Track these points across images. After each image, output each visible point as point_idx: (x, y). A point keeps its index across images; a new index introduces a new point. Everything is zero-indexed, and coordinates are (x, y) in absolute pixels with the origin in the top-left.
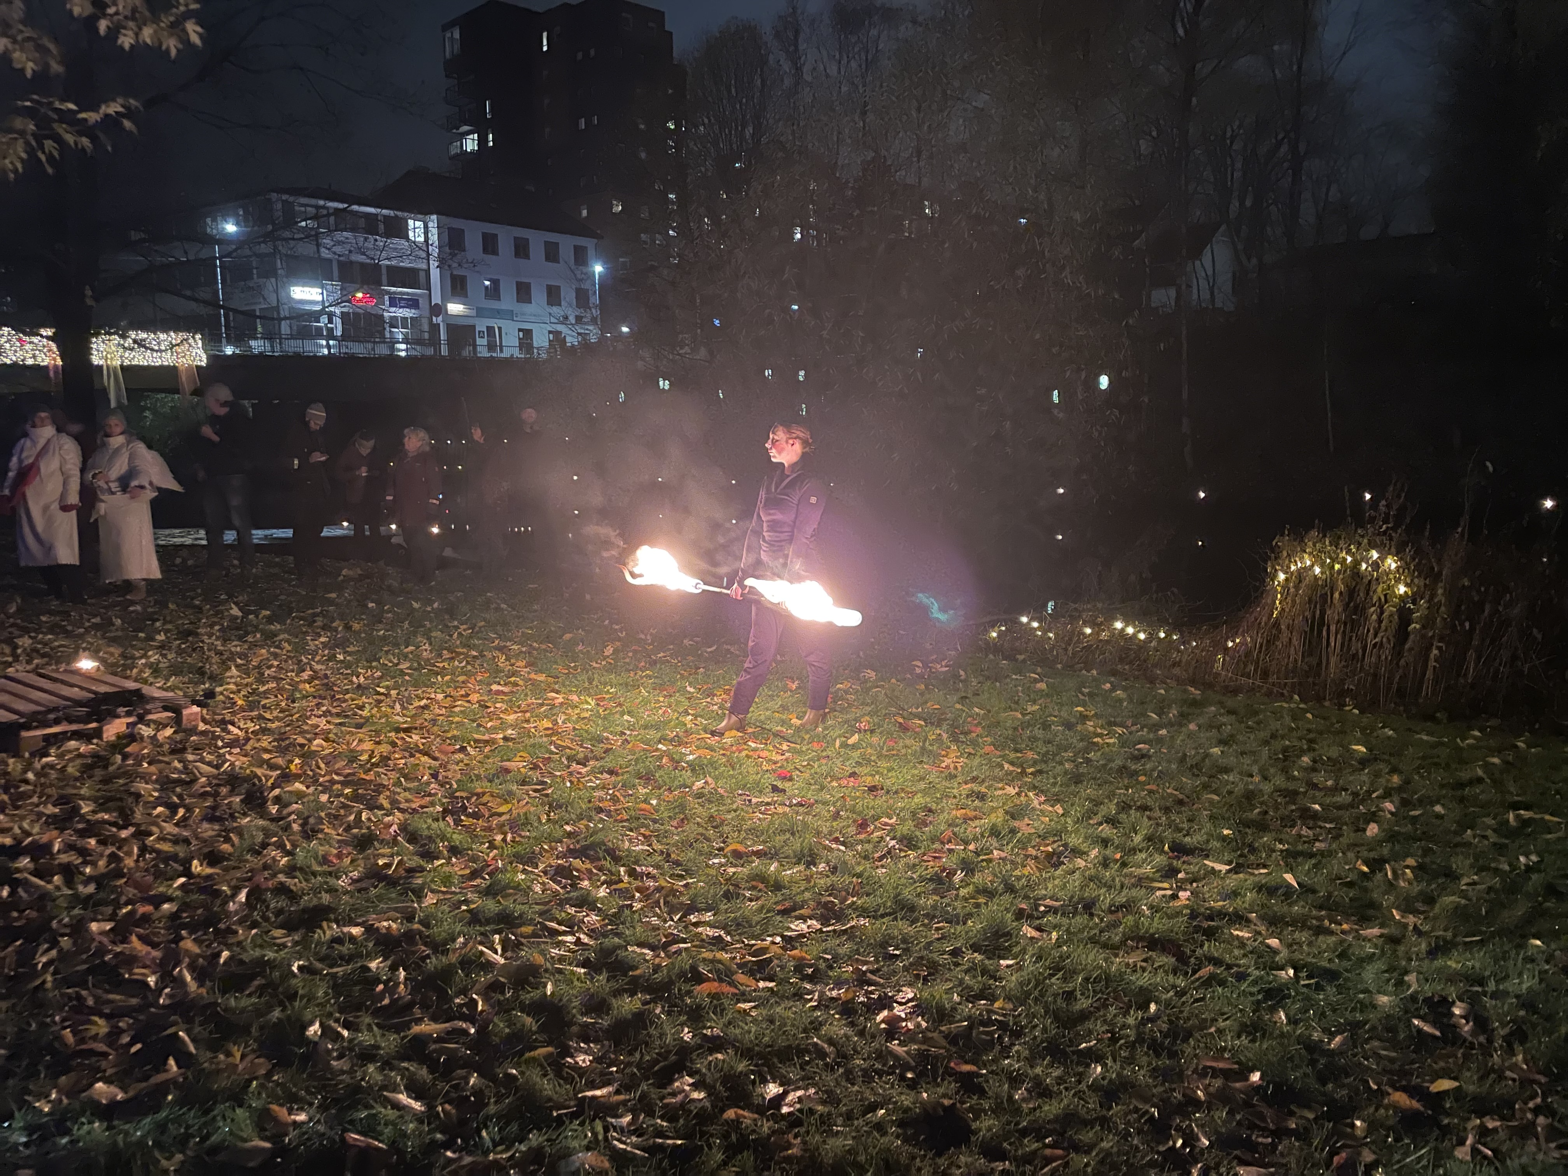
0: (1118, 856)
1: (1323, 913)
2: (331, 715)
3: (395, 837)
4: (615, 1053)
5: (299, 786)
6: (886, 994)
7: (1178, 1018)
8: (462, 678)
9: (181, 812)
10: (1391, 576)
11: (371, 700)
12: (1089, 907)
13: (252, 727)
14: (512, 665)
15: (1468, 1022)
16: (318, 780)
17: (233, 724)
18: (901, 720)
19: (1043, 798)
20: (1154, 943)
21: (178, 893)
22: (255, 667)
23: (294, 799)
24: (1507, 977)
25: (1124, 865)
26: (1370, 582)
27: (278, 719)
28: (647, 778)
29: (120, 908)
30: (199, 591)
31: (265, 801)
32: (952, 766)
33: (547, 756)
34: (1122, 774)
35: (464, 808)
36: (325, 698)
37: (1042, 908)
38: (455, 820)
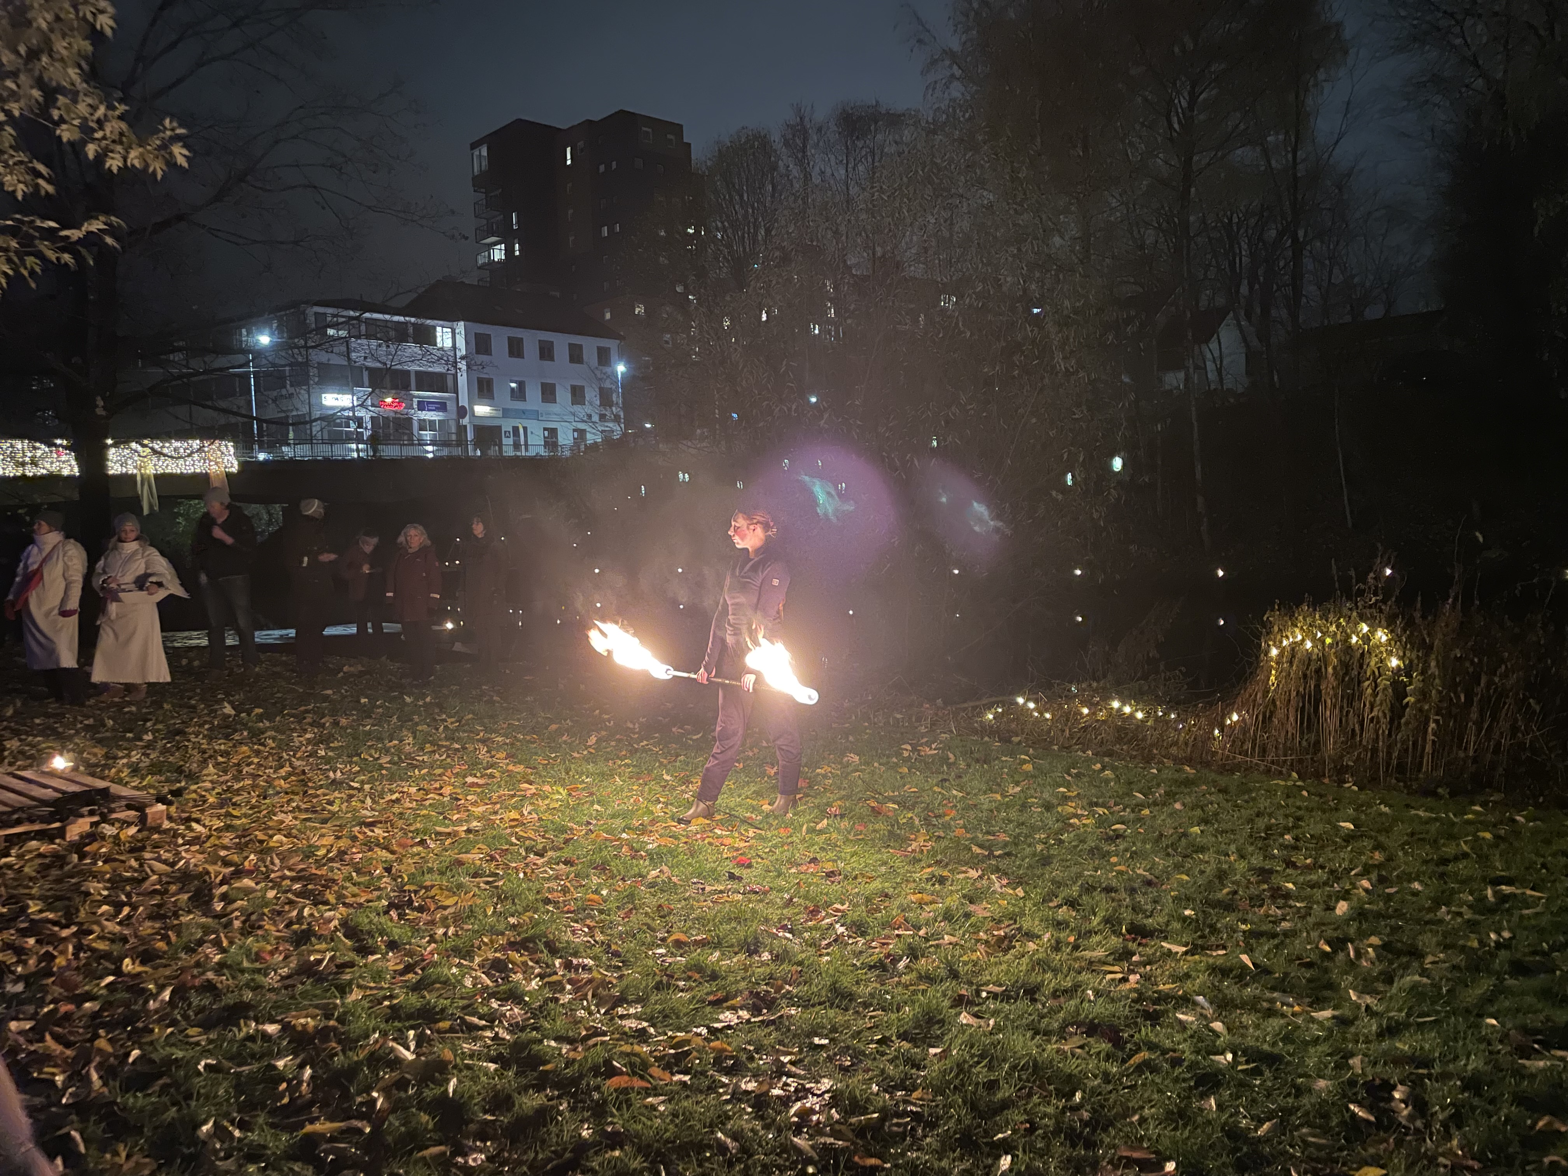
0: (1072, 939)
1: (1275, 995)
2: (300, 810)
3: (335, 931)
4: (510, 1152)
5: (247, 882)
6: (803, 1085)
7: (1103, 1107)
8: (438, 771)
9: (126, 910)
10: (1383, 649)
11: (343, 795)
12: (1032, 992)
13: (218, 824)
14: (492, 757)
15: (1407, 1106)
16: (268, 877)
17: (198, 821)
18: (874, 804)
19: (1005, 882)
20: (1092, 1029)
21: (103, 992)
22: (235, 765)
23: (241, 896)
24: (1456, 1058)
25: (1076, 947)
26: (1363, 654)
27: (245, 816)
28: (602, 868)
29: (42, 1007)
30: (198, 691)
31: (211, 897)
32: (918, 850)
33: (507, 847)
34: (1094, 855)
35: (411, 901)
36: (297, 794)
37: (984, 994)
38: (399, 915)
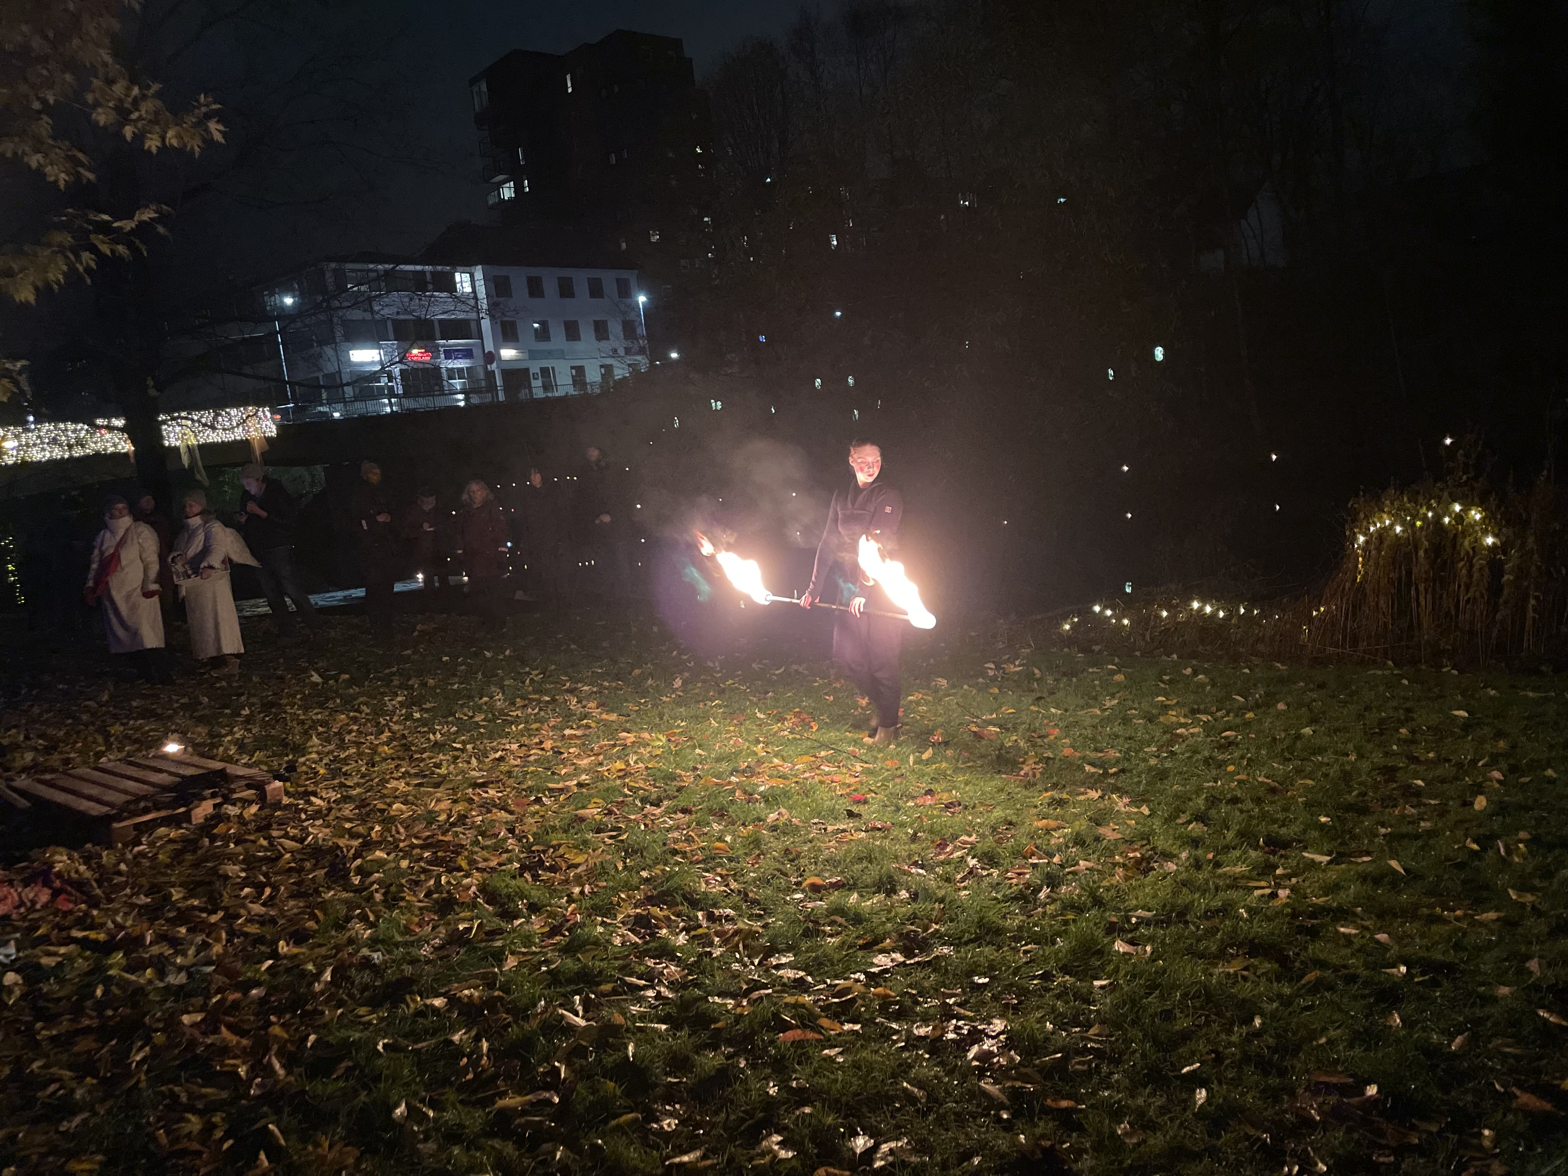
0: (1210, 856)
1: (1434, 900)
2: (410, 775)
3: (475, 898)
4: (701, 1113)
5: (380, 854)
6: (975, 1027)
7: (1286, 1031)
8: (534, 726)
9: (268, 891)
10: (1477, 528)
11: (448, 757)
12: (1182, 914)
13: (334, 796)
14: (584, 707)
16: (398, 846)
17: (315, 794)
18: (974, 729)
19: (1127, 800)
20: (1254, 949)
21: (265, 977)
22: (336, 734)
23: (376, 868)
25: (1218, 865)
26: (1455, 536)
27: (358, 785)
28: (721, 814)
29: (210, 998)
30: (281, 661)
31: (347, 872)
32: (1031, 773)
33: (621, 799)
34: (1209, 765)
35: (541, 862)
36: (403, 759)
37: (1134, 920)
38: (533, 876)
